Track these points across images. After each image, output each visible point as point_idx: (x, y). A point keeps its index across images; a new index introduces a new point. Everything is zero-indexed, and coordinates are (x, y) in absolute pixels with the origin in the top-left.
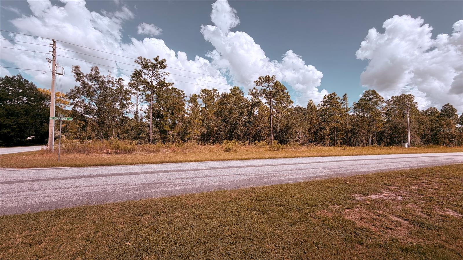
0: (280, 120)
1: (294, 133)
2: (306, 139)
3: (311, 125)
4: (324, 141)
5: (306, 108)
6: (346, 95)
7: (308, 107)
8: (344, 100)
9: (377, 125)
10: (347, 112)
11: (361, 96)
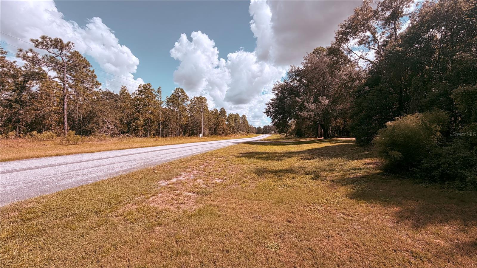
0: (81, 104)
1: (101, 123)
2: (116, 129)
3: (123, 114)
4: (138, 132)
5: (119, 94)
6: (160, 88)
7: (121, 94)
8: (158, 93)
9: (183, 119)
10: (160, 104)
11: (173, 92)
